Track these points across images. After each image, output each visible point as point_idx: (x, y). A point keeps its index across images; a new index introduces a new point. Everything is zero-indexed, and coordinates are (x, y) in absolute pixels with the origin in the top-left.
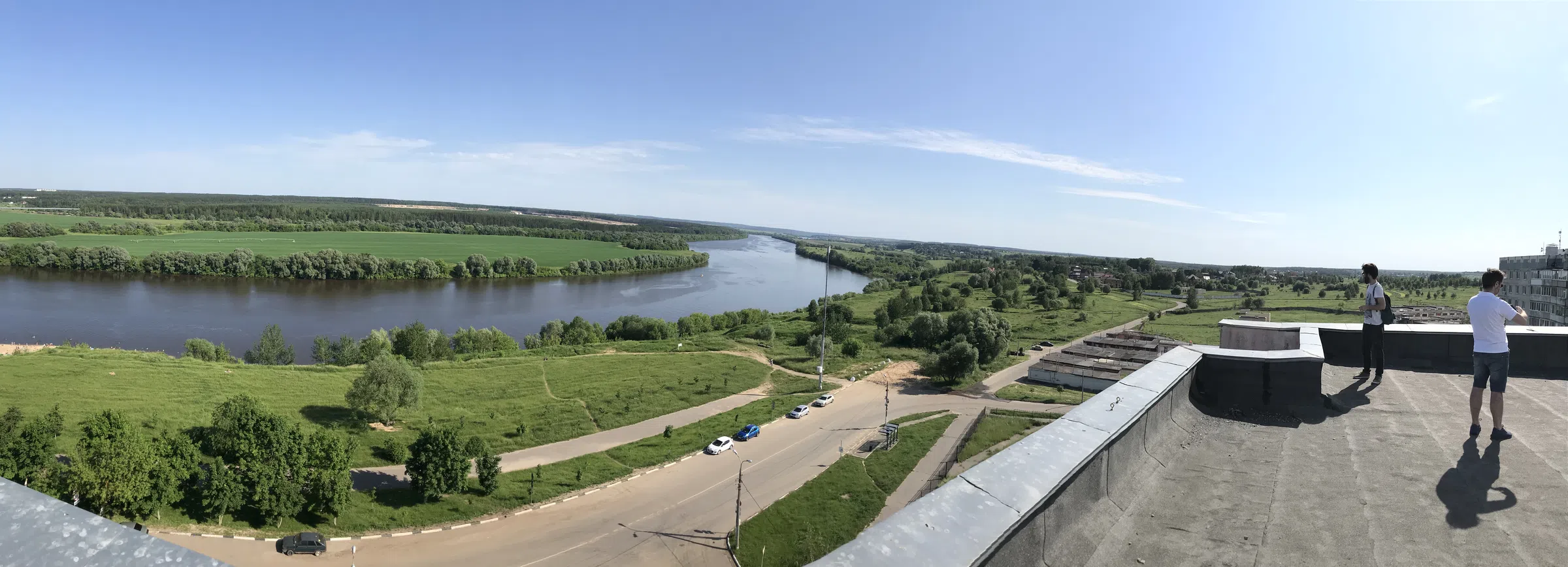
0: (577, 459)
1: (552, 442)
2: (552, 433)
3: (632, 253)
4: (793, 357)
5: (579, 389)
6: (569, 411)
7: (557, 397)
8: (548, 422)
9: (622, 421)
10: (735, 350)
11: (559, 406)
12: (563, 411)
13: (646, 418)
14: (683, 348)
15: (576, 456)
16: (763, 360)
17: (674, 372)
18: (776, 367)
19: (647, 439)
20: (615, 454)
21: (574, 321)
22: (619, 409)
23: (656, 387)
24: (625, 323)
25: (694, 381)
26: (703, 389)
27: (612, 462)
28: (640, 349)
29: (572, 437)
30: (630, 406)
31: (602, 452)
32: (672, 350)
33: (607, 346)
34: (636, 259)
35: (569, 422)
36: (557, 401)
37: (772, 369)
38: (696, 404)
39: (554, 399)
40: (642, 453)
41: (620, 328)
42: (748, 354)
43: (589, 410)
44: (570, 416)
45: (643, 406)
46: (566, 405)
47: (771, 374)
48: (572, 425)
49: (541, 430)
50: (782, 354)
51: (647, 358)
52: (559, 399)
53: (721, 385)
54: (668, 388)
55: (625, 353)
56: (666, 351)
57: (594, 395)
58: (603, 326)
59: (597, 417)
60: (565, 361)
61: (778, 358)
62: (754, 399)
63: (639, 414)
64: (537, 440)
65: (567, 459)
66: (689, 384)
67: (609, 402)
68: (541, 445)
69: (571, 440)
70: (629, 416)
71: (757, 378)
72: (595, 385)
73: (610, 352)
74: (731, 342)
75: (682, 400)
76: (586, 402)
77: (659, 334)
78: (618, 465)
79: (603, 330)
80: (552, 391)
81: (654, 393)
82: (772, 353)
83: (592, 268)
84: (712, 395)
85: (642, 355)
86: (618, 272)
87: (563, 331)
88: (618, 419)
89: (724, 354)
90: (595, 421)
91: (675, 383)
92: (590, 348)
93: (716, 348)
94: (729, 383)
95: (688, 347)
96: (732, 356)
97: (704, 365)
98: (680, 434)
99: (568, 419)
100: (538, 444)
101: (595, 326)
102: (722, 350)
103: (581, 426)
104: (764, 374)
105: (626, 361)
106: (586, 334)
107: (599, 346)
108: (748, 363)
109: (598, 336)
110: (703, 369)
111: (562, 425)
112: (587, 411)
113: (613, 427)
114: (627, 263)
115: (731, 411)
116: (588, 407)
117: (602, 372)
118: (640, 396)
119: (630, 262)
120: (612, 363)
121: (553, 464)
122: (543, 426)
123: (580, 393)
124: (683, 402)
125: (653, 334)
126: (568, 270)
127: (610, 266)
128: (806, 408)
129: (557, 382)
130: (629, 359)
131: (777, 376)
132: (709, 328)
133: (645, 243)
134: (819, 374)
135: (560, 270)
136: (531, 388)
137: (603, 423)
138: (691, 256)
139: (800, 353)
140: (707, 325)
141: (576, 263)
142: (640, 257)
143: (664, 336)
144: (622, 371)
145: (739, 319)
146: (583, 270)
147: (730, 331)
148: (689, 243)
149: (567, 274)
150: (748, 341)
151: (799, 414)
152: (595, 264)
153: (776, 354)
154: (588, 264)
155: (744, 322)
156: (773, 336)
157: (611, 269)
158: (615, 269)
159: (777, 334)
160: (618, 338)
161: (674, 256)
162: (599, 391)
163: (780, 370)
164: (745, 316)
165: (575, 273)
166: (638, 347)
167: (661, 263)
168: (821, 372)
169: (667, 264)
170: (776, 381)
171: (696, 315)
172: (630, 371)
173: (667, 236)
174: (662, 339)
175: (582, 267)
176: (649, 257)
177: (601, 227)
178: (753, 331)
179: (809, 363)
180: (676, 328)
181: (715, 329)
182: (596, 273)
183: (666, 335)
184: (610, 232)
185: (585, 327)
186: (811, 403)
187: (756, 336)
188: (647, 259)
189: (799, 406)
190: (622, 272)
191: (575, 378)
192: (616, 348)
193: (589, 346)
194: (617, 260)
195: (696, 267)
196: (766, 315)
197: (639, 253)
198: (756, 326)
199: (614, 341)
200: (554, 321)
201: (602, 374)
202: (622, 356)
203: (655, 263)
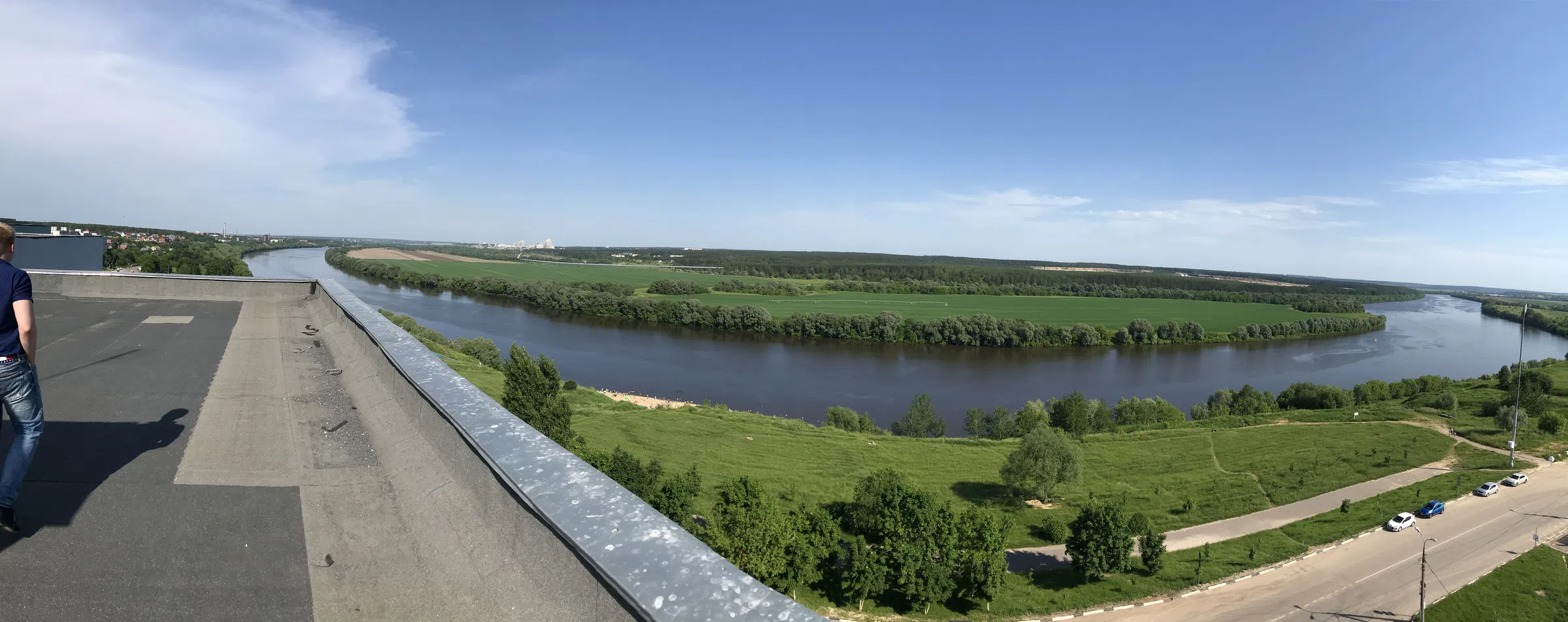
0: (1250, 536)
1: (1221, 518)
2: (1221, 509)
3: (1303, 316)
4: (1479, 428)
5: (1250, 462)
6: (1240, 486)
7: (1227, 470)
8: (1217, 497)
9: (1296, 496)
10: (1414, 421)
11: (1229, 480)
12: (1233, 486)
13: (1322, 492)
14: (1360, 418)
15: (1249, 533)
16: (1446, 431)
17: (1349, 443)
18: (1460, 440)
19: (1323, 515)
20: (1290, 532)
21: (1244, 389)
22: (1293, 483)
23: (1332, 459)
24: (1298, 391)
25: (1372, 453)
26: (1382, 461)
27: (1287, 539)
28: (1314, 419)
29: (1244, 513)
30: (1304, 480)
31: (1276, 529)
32: (1349, 420)
33: (1279, 415)
34: (1309, 322)
35: (1240, 497)
36: (1227, 476)
37: (1456, 441)
38: (1374, 477)
39: (1223, 473)
40: (1317, 530)
41: (1292, 396)
42: (1428, 425)
43: (1262, 484)
44: (1242, 492)
45: (1319, 479)
46: (1236, 479)
47: (1455, 447)
48: (1243, 500)
49: (1208, 506)
50: (1467, 425)
51: (1321, 429)
52: (1229, 473)
53: (1401, 457)
54: (1344, 460)
55: (1298, 423)
56: (1342, 421)
57: (1266, 468)
58: (1275, 395)
59: (1270, 492)
60: (1234, 432)
61: (1462, 429)
62: (1437, 473)
63: (1314, 488)
64: (1204, 517)
65: (1239, 536)
66: (1367, 456)
67: (1281, 475)
68: (1209, 522)
69: (1242, 517)
70: (1303, 490)
71: (1438, 451)
72: (1267, 457)
73: (1282, 422)
74: (1410, 411)
75: (1359, 472)
76: (1259, 476)
77: (1334, 402)
78: (1292, 542)
79: (1275, 399)
80: (1221, 465)
81: (1329, 465)
82: (1455, 424)
83: (1262, 333)
84: (1392, 468)
85: (1316, 425)
86: (1289, 336)
87: (1232, 400)
88: (1292, 494)
89: (1404, 425)
90: (1268, 495)
91: (1351, 455)
92: (1262, 418)
93: (1395, 417)
94: (1409, 455)
95: (1365, 417)
96: (1412, 426)
97: (1382, 436)
98: (1357, 509)
99: (1240, 494)
100: (1206, 521)
101: (1266, 394)
102: (1401, 419)
103: (1254, 501)
104: (1446, 447)
105: (1298, 432)
106: (1256, 403)
107: (1271, 415)
108: (1429, 434)
109: (1269, 405)
110: (1382, 440)
111: (1232, 500)
112: (1260, 486)
113: (1287, 502)
114: (1298, 326)
115: (1412, 485)
116: (1261, 481)
117: (1275, 443)
118: (1314, 469)
119: (1302, 326)
120: (1284, 434)
121: (1223, 542)
122: (1211, 502)
123: (1252, 467)
124: (1360, 475)
125: (1329, 403)
126: (1236, 335)
127: (1280, 330)
128: (1495, 486)
129: (1226, 455)
130: (1302, 429)
131: (1461, 450)
132: (1388, 396)
133: (1317, 306)
134: (1510, 449)
135: (1228, 336)
136: (1198, 462)
137: (1277, 498)
138: (1366, 319)
139: (1487, 424)
140: (1386, 394)
141: (1244, 328)
142: (1313, 320)
143: (1339, 405)
144: (1295, 443)
145: (1418, 387)
146: (1252, 335)
147: (1409, 400)
148: (1363, 305)
149: (1235, 340)
150: (1428, 411)
151: (1487, 491)
152: (1265, 329)
153: (1460, 425)
154: (1257, 329)
155: (1423, 390)
156: (1456, 405)
157: (1281, 334)
158: (1287, 334)
159: (1460, 403)
160: (1290, 407)
161: (1348, 319)
162: (1271, 464)
163: (1464, 443)
164: (1424, 384)
165: (1243, 338)
166: (1311, 416)
167: (1335, 327)
168: (1513, 447)
169: (1342, 327)
170: (1459, 455)
171: (1373, 383)
172: (1304, 443)
173: (1340, 297)
174: (1337, 407)
175: (1251, 332)
176: (1321, 320)
177: (1270, 289)
178: (1433, 400)
179: (1499, 436)
180: (1352, 396)
181: (1395, 397)
182: (1266, 338)
183: (1341, 403)
184: (1280, 294)
185: (1255, 396)
186: (1501, 481)
187: (1437, 405)
188: (1320, 323)
189: (1487, 484)
190: (1294, 337)
191: (1245, 451)
192: (1289, 418)
193: (1260, 416)
194: (1288, 324)
195: (1373, 330)
196: (1446, 382)
197: (1311, 316)
198: (1436, 395)
199: (1286, 410)
200: (1222, 391)
201: (1274, 446)
202: (1296, 426)
203: (1328, 327)
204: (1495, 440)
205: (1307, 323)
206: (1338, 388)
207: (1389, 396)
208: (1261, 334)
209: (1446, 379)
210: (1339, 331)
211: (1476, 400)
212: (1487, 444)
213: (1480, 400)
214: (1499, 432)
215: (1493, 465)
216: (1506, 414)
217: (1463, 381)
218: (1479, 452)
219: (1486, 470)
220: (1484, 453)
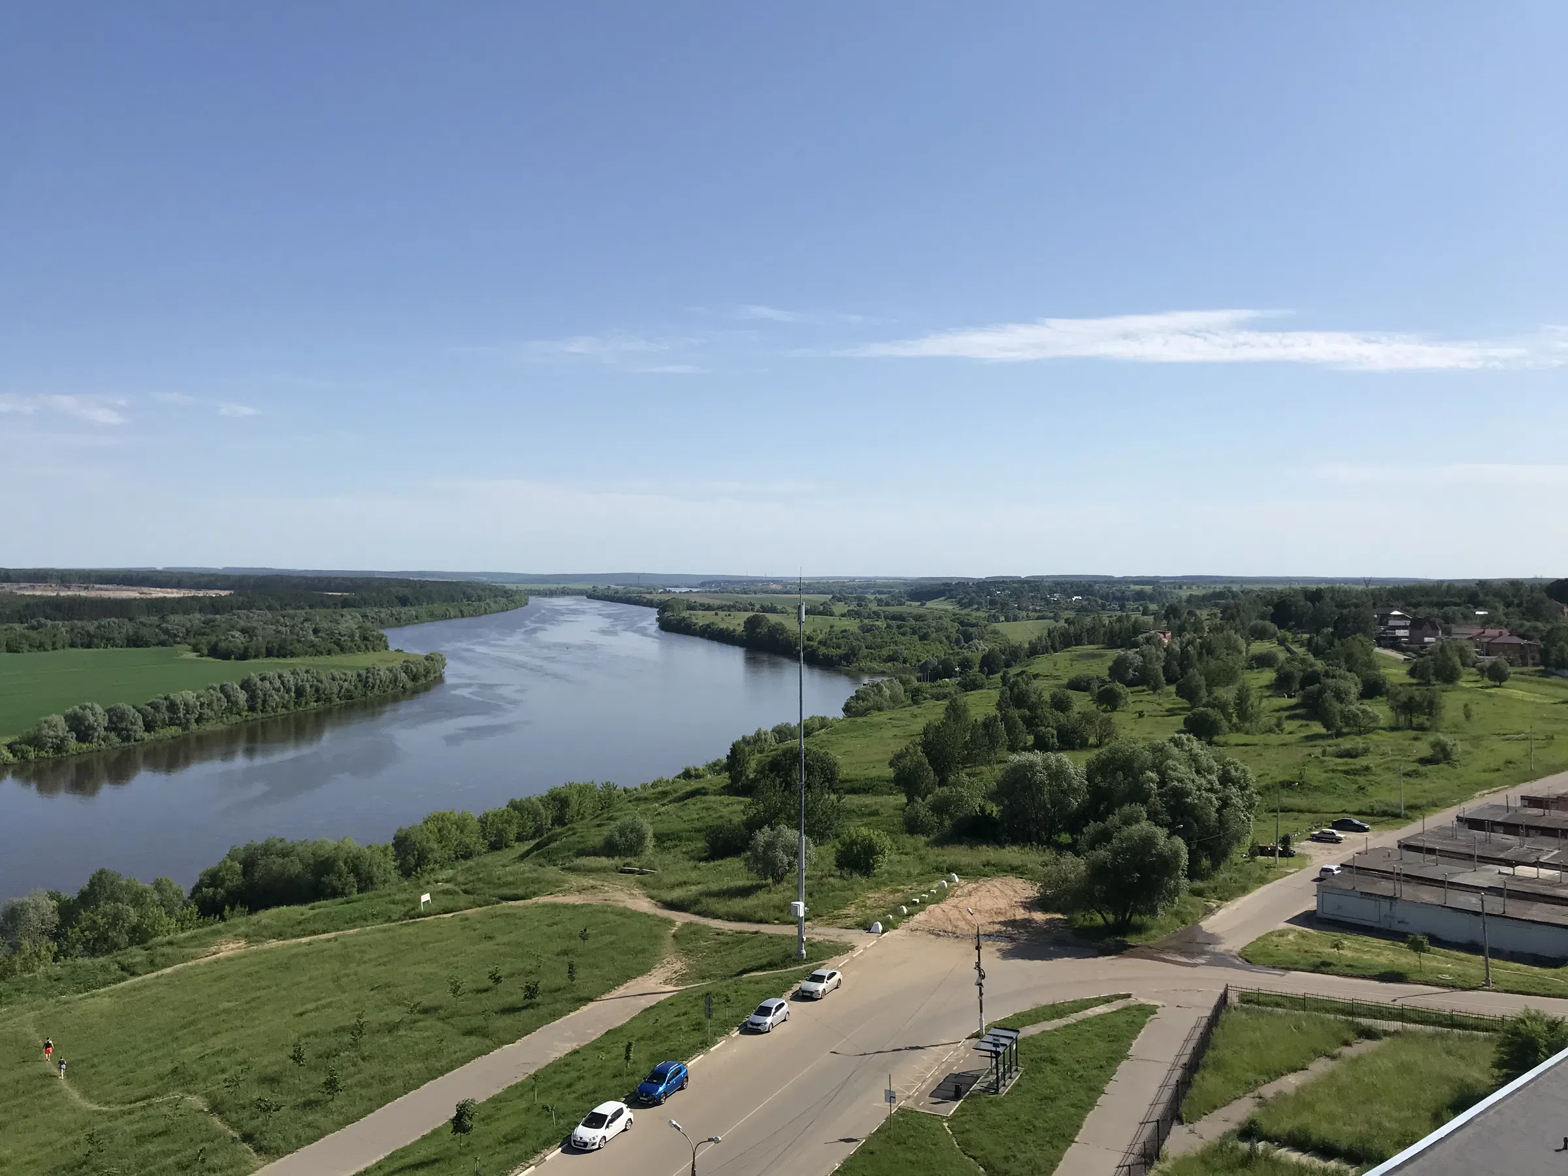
3: (231, 673)
4: (714, 887)
5: (170, 1067)
9: (323, 1122)
10: (566, 892)
11: (124, 1128)
13: (386, 1098)
14: (434, 906)
16: (643, 905)
17: (429, 969)
18: (680, 918)
19: (405, 1151)
21: (92, 885)
22: (310, 1091)
23: (395, 1015)
24: (249, 864)
25: (490, 983)
26: (517, 998)
28: (317, 926)
30: (337, 1077)
32: (407, 915)
33: (218, 933)
34: (246, 685)
35: (171, 1160)
37: (671, 923)
38: (508, 1037)
39: (99, 1113)
41: (235, 881)
42: (601, 896)
43: (222, 1115)
44: (171, 1146)
45: (372, 1068)
46: (144, 1119)
47: (674, 936)
50: (685, 883)
51: (345, 946)
52: (116, 1109)
53: (561, 980)
54: (426, 1011)
55: (274, 943)
56: (389, 919)
57: (223, 1071)
58: (184, 886)
59: (249, 1126)
60: (101, 1001)
61: (677, 894)
62: (647, 1002)
63: (363, 1092)
66: (479, 991)
67: (271, 1081)
70: (338, 1102)
71: (643, 951)
72: (218, 1043)
73: (229, 948)
74: (551, 872)
75: (469, 1033)
76: (207, 1095)
77: (352, 879)
79: (186, 894)
80: (90, 1095)
81: (392, 1028)
82: (659, 886)
83: (112, 727)
84: (543, 1010)
85: (329, 940)
86: (193, 726)
87: (57, 919)
88: (307, 1118)
89: (545, 906)
90: (243, 1137)
91: (440, 995)
92: (168, 950)
93: (520, 891)
94: (581, 973)
95: (446, 901)
97: (501, 938)
98: (486, 1120)
99: (166, 1154)
101: (158, 886)
102: (535, 894)
104: (657, 938)
105: (286, 965)
106: (133, 915)
107: (193, 937)
108: (611, 917)
109: (170, 913)
110: (503, 949)
112: (217, 1120)
113: (301, 1142)
114: (219, 699)
115: (600, 1040)
116: (216, 1108)
117: (227, 1005)
118: (354, 1045)
119: (228, 697)
120: (249, 975)
123: (180, 1077)
124: (474, 1039)
125: (336, 883)
126: (36, 742)
127: (167, 716)
128: (782, 1005)
129: (93, 1066)
130: (296, 955)
131: (686, 940)
132: (478, 847)
133: (260, 641)
134: (797, 922)
135: (10, 747)
136: (14, 1102)
137: (273, 1139)
138: (397, 664)
139: (728, 874)
140: (473, 840)
141: (58, 719)
142: (257, 680)
143: (366, 883)
144: (284, 993)
145: (547, 816)
146: (83, 737)
147: (538, 847)
148: (381, 632)
149: (32, 755)
150: (594, 865)
151: (769, 1020)
152: (122, 717)
153: (673, 887)
154: (98, 716)
155: (560, 820)
156: (650, 842)
157: (172, 723)
158: (188, 720)
159: (660, 838)
160: (232, 909)
161: (351, 668)
162: (239, 1057)
163: (691, 924)
164: (559, 802)
165: (58, 749)
166: (307, 920)
167: (317, 690)
168: (802, 914)
169: (336, 690)
170: (688, 953)
171: (442, 818)
172: (308, 988)
173: (320, 617)
174: (360, 891)
175: (80, 728)
176: (280, 677)
177: (122, 608)
178: (596, 838)
179: (762, 897)
180: (390, 857)
181: (495, 847)
182: (127, 739)
183: (371, 879)
184: (154, 619)
185: (127, 897)
186: (790, 993)
187: (609, 849)
188: (278, 683)
189: (766, 1003)
190: (208, 727)
191: (149, 1040)
192: (247, 936)
193: (162, 945)
194: (190, 696)
195: (415, 692)
196: (610, 794)
197: (253, 668)
198: (599, 825)
199: (223, 919)
200: (26, 899)
201: (227, 1011)
202: (270, 951)
203: (300, 692)
204: (757, 906)
205: (242, 687)
206: (354, 844)
207: (480, 846)
208: (114, 729)
209: (608, 787)
210: (330, 700)
211: (687, 826)
212: (741, 919)
213: (697, 825)
214: (759, 887)
215: (764, 961)
216: (770, 845)
217: (644, 787)
218: (727, 939)
219: (753, 974)
220: (739, 939)
